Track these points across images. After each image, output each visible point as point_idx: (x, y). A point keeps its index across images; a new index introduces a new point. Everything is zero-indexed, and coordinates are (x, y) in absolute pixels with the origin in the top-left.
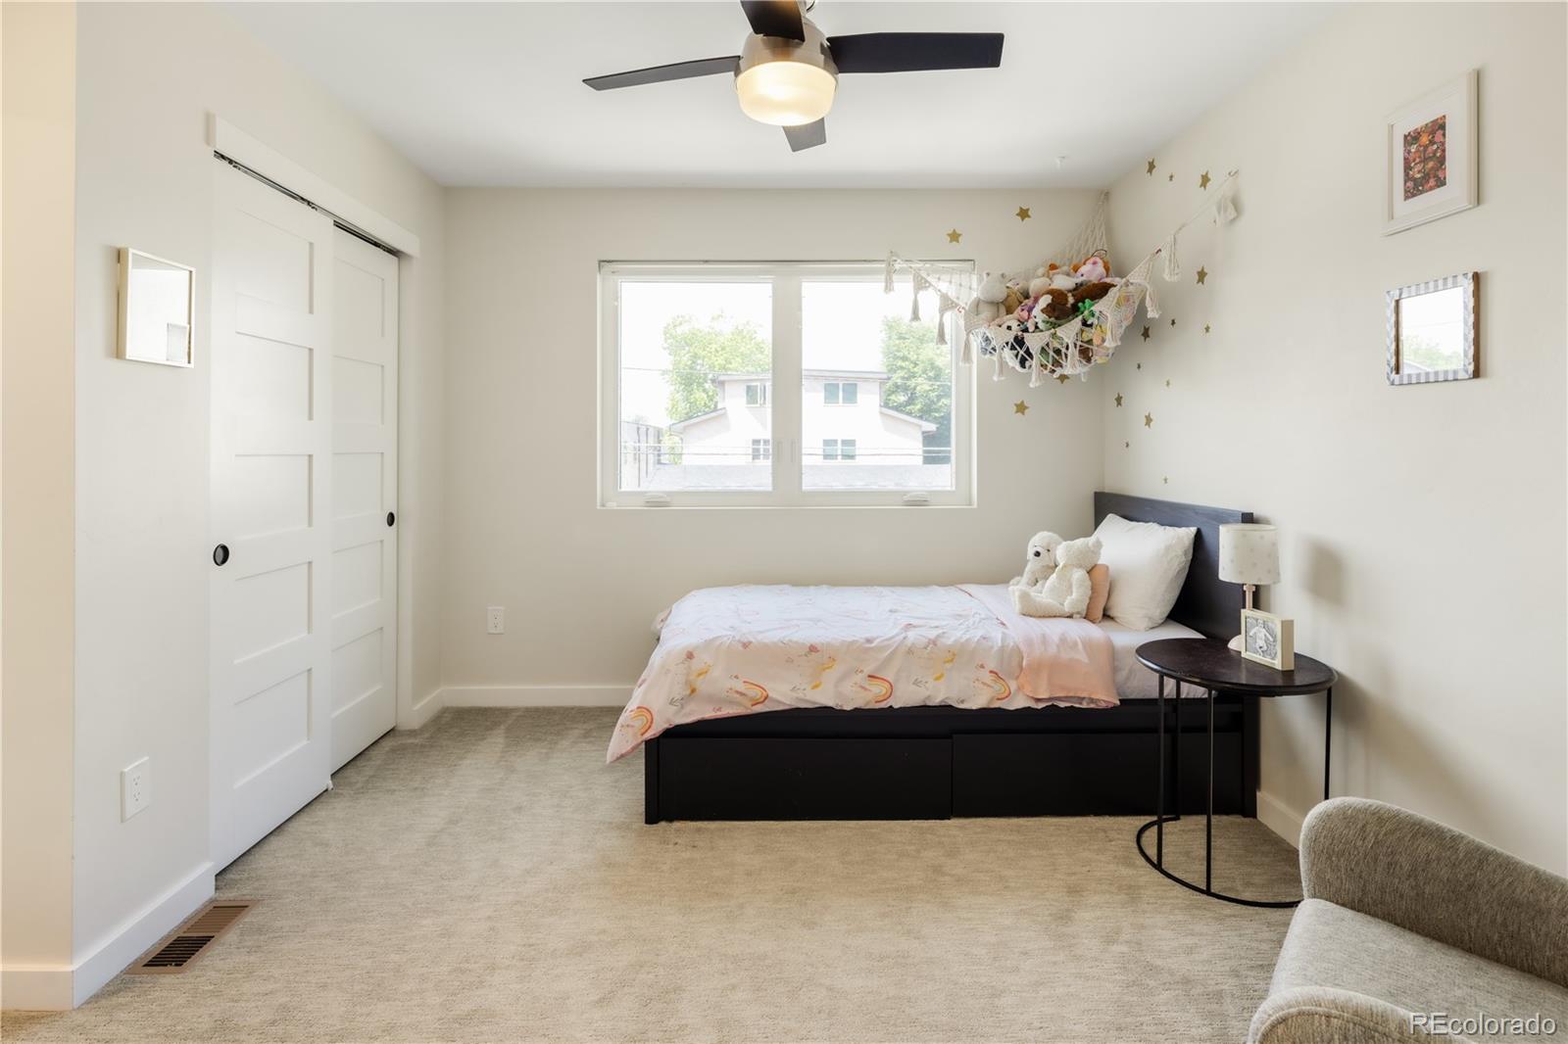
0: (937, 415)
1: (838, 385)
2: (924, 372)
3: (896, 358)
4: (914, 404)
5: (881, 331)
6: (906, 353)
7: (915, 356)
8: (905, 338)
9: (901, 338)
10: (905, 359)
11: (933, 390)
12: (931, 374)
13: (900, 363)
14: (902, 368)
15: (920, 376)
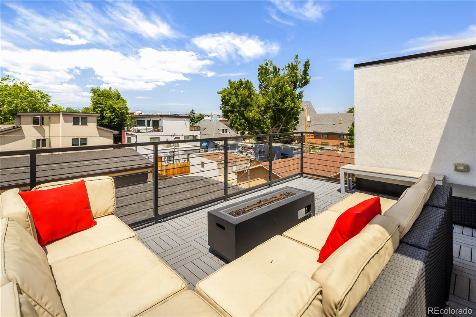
0: (114, 124)
1: (79, 118)
2: (109, 109)
3: (97, 104)
4: (105, 120)
5: (90, 93)
6: (101, 102)
7: (105, 103)
8: (100, 96)
9: (99, 96)
10: (101, 104)
11: (112, 116)
12: (112, 110)
13: (99, 105)
14: (100, 107)
15: (107, 110)
